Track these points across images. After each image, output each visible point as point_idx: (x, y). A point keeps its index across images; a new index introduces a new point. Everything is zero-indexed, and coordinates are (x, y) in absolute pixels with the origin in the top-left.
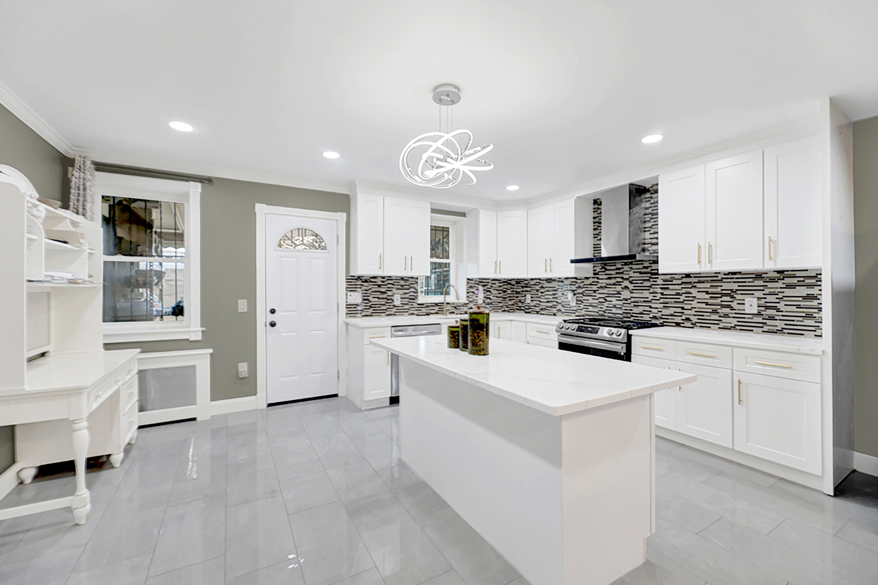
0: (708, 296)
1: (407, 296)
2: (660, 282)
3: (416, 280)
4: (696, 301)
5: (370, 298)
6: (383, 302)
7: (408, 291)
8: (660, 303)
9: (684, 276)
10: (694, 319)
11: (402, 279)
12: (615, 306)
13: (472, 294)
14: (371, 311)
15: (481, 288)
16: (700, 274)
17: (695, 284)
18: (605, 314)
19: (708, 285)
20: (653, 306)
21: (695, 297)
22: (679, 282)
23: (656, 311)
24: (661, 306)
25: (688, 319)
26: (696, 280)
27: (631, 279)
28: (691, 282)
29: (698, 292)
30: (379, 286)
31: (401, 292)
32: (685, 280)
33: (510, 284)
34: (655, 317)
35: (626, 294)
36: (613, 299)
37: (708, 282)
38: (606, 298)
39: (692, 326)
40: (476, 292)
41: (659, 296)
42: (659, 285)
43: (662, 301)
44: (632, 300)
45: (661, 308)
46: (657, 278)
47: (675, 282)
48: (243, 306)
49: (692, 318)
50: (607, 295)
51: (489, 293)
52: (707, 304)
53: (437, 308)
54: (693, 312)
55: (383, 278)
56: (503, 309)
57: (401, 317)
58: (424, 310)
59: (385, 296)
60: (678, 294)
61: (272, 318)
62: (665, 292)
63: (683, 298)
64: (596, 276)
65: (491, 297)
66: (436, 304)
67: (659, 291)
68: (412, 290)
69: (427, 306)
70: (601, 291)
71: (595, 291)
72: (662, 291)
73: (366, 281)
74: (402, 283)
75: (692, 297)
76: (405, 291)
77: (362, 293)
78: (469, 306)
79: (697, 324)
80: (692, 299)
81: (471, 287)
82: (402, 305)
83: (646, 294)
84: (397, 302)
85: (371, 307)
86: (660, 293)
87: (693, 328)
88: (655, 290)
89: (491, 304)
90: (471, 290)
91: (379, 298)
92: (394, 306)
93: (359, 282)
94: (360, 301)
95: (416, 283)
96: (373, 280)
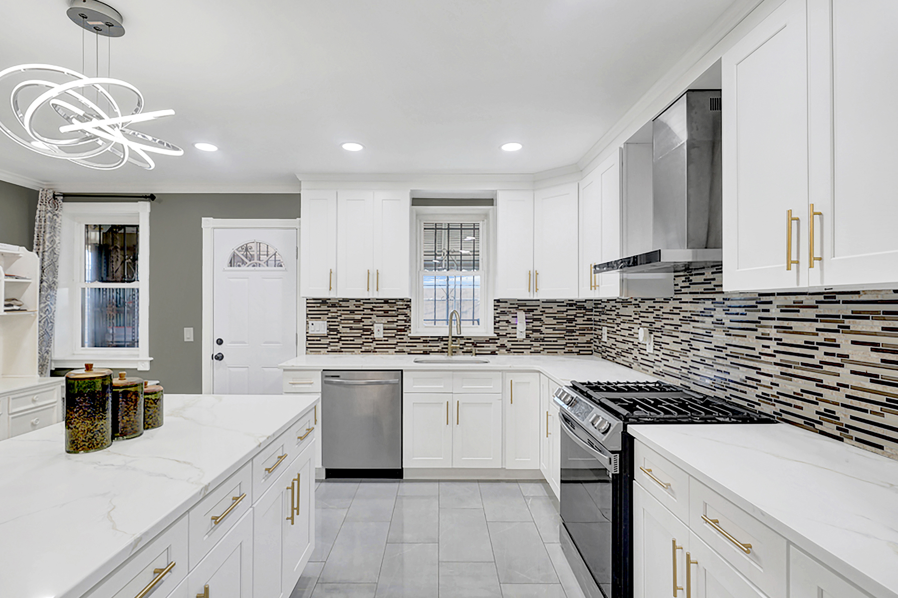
0: (876, 357)
1: (394, 325)
2: (775, 312)
3: (409, 303)
4: (849, 367)
5: (340, 328)
6: (358, 333)
7: (395, 319)
8: (776, 364)
9: (821, 298)
10: (844, 416)
11: (386, 301)
12: (703, 361)
13: (504, 324)
14: (340, 345)
15: (521, 315)
16: (858, 293)
17: (847, 322)
18: (690, 376)
19: (876, 326)
20: (765, 368)
21: (847, 356)
22: (811, 314)
23: (766, 380)
24: (777, 370)
25: (830, 415)
26: (847, 310)
27: (727, 303)
28: (838, 316)
29: (854, 342)
30: (352, 312)
31: (385, 320)
32: (824, 309)
33: (580, 308)
34: (765, 397)
35: (719, 338)
36: (701, 346)
37: (875, 316)
38: (692, 342)
39: (838, 433)
40: (513, 321)
41: (774, 346)
42: (773, 319)
43: (779, 358)
44: (730, 349)
45: (777, 376)
46: (771, 303)
47: (804, 313)
48: (188, 334)
49: (840, 412)
50: (692, 336)
51: (538, 323)
52: (875, 379)
53: (441, 344)
54: (839, 396)
55: (358, 300)
56: (567, 349)
57: (385, 356)
58: (420, 347)
59: (361, 325)
60: (809, 345)
61: (218, 349)
62: (787, 338)
63: (819, 355)
64: (678, 296)
65: (542, 329)
66: (441, 339)
67: (773, 333)
68: (400, 317)
69: (425, 341)
70: (685, 328)
71: (677, 326)
72: (779, 336)
73: (334, 306)
74: (386, 307)
75: (839, 356)
76: (390, 319)
77: (328, 322)
78: (499, 342)
79: (852, 432)
80: (838, 360)
81: (503, 313)
82: (386, 339)
83: (750, 340)
84: (379, 333)
85: (340, 339)
86: (776, 339)
87: (840, 439)
88: (767, 331)
89: (543, 340)
90: (503, 318)
91: (351, 328)
92: (374, 339)
93: (324, 307)
94: (325, 332)
95: (409, 307)
96: (343, 304)
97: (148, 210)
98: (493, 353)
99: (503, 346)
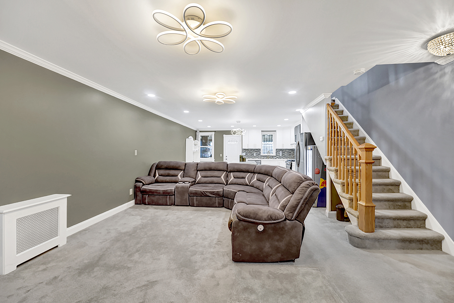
1: (258, 154)
5: (248, 154)
6: (251, 155)
13: (278, 153)
15: (281, 152)
30: (250, 151)
31: (256, 152)
33: (293, 150)
40: (279, 153)
48: (221, 155)
51: (284, 153)
53: (266, 157)
55: (251, 149)
56: (289, 158)
58: (262, 157)
59: (251, 154)
61: (226, 158)
65: (285, 154)
66: (266, 156)
68: (259, 152)
69: (263, 156)
73: (247, 150)
74: (256, 150)
76: (257, 152)
77: (246, 153)
78: (277, 157)
81: (278, 151)
84: (255, 155)
85: (248, 156)
89: (285, 156)
90: (277, 152)
91: (250, 154)
92: (254, 156)
93: (245, 150)
94: (245, 155)
95: (260, 150)
96: (248, 150)
97: (214, 133)
98: (276, 158)
99: (278, 157)
